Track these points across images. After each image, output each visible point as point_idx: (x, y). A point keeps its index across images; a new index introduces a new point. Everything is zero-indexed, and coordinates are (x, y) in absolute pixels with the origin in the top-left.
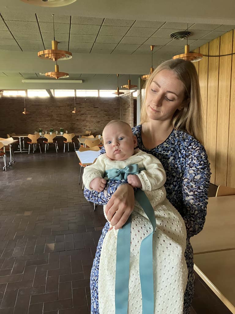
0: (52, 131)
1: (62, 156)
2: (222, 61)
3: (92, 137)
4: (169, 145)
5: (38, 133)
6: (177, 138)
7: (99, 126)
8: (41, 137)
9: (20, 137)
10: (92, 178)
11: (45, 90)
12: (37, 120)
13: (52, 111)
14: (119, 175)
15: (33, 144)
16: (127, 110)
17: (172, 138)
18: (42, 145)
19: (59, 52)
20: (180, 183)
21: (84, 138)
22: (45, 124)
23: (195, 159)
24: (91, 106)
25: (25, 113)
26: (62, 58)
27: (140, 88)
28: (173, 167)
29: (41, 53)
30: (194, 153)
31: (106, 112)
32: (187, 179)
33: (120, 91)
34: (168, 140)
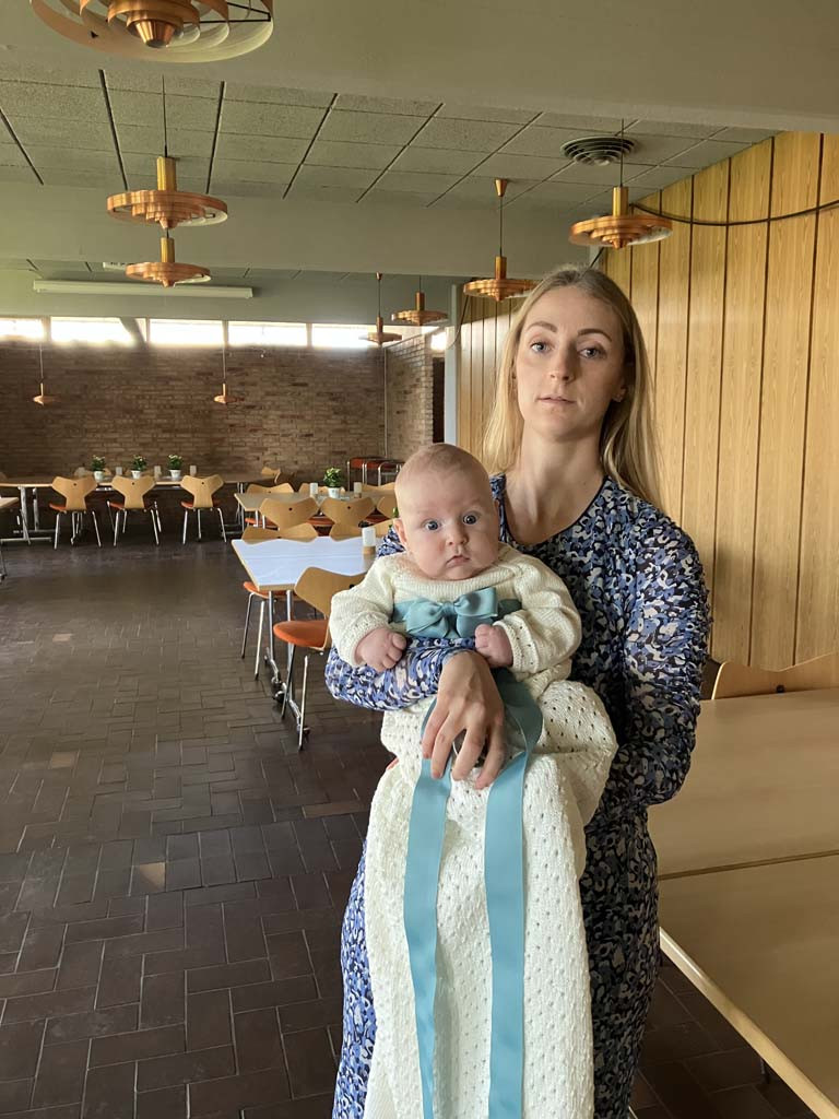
0: (139, 465)
1: (174, 558)
2: (736, 241)
3: (286, 488)
4: (588, 533)
5: (89, 473)
6: (613, 512)
7: (310, 449)
8: (99, 487)
9: (22, 487)
10: (362, 629)
11: (118, 320)
12: (85, 426)
13: (139, 393)
14: (439, 621)
15: (70, 512)
16: (409, 397)
17: (596, 511)
18: (106, 516)
19: (183, 200)
20: (618, 649)
21: (257, 491)
22: (115, 441)
23: (663, 577)
24: (282, 380)
25: (42, 399)
26: (191, 219)
27: (458, 319)
28: (599, 601)
29: (119, 200)
30: (660, 557)
31: (334, 399)
32: (637, 636)
33: (387, 329)
34: (585, 518)
